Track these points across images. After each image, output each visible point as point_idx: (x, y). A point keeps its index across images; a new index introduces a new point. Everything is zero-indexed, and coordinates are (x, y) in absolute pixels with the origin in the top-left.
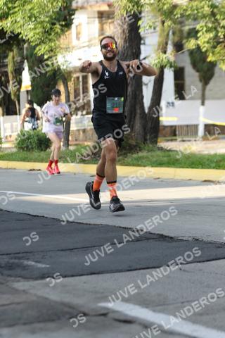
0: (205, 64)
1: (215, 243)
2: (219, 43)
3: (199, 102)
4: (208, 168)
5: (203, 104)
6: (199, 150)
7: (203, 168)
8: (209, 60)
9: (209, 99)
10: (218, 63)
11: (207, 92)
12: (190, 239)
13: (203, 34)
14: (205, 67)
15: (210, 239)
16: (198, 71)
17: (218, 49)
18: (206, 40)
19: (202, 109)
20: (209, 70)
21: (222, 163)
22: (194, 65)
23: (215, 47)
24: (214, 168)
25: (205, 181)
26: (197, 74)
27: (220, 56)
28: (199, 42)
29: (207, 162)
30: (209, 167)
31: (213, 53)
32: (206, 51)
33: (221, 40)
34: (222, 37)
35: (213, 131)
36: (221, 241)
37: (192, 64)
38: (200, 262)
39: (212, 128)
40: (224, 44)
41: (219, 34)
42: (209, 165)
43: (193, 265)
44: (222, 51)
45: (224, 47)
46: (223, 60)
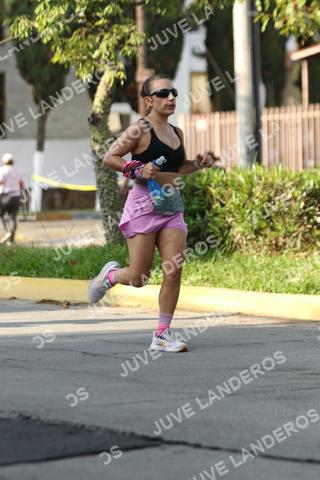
0: (46, 69)
1: (62, 425)
2: (75, 26)
3: (33, 143)
4: (50, 277)
5: (40, 147)
6: (31, 239)
7: (38, 275)
8: (55, 60)
9: (51, 138)
10: (73, 67)
11: (49, 125)
12: (12, 416)
13: (45, 7)
14: (46, 74)
15: (52, 417)
16: (31, 81)
17: (74, 38)
18: (50, 20)
19: (38, 157)
20: (53, 79)
21: (77, 267)
22: (25, 70)
23: (67, 35)
24: (60, 276)
25: (44, 301)
26: (30, 88)
27: (77, 54)
28: (36, 25)
29: (47, 264)
30: (51, 274)
31: (63, 47)
32: (50, 43)
33: (80, 21)
34: (82, 14)
35: (59, 202)
36: (76, 421)
37: (19, 67)
38: (33, 461)
39: (57, 196)
40: (85, 30)
41: (77, 10)
42: (51, 269)
43: (18, 469)
44: (81, 44)
45: (87, 35)
46: (83, 62)
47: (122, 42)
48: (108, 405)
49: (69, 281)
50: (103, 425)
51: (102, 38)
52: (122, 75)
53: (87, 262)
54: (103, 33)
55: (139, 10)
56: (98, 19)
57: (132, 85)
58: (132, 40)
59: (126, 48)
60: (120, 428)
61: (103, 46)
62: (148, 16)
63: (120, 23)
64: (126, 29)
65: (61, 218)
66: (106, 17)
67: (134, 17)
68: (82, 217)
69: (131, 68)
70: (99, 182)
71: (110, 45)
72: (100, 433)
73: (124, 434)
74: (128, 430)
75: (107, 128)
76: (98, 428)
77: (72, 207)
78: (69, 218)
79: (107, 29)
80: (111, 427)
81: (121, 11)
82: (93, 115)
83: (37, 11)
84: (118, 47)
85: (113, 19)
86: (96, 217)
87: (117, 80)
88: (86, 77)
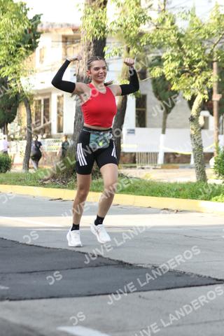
0: (168, 92)
1: (174, 272)
2: (183, 72)
3: (161, 130)
4: (168, 197)
5: (164, 132)
6: (158, 178)
7: (162, 196)
8: (172, 89)
9: (169, 128)
10: (181, 92)
11: (168, 121)
12: (149, 266)
13: (169, 62)
16: (160, 99)
17: (183, 77)
18: (171, 69)
19: (162, 137)
21: (182, 192)
22: (157, 93)
23: (179, 76)
24: (173, 197)
25: (164, 209)
26: (159, 103)
27: (184, 85)
28: (164, 71)
29: (167, 191)
31: (177, 82)
32: (171, 79)
33: (186, 69)
34: (187, 66)
35: (172, 159)
36: (181, 270)
37: (154, 92)
38: (159, 290)
39: (171, 156)
40: (188, 74)
41: (185, 64)
42: (168, 193)
43: (152, 293)
44: (186, 81)
45: (189, 76)
46: (187, 89)
47: (207, 80)
48: (197, 262)
49: (177, 199)
50: (195, 272)
51: (196, 78)
52: (207, 97)
53: (187, 190)
54: (197, 75)
55: (215, 65)
56: (195, 68)
57: (210, 102)
58: (212, 79)
59: (208, 83)
60: (203, 274)
61: (197, 81)
62: (219, 68)
63: (206, 71)
64: (209, 74)
65: (173, 168)
66: (199, 67)
67: (212, 68)
68: (184, 167)
69: (211, 93)
70: (194, 150)
71: (200, 81)
72: (193, 276)
73: (205, 277)
74: (207, 275)
75: (198, 123)
76: (192, 274)
77: (179, 162)
78: (177, 168)
79: (200, 73)
80: (198, 273)
81: (207, 65)
82: (191, 117)
83: (164, 64)
84: (204, 83)
85: (203, 69)
86: (191, 168)
87: (204, 100)
88: (188, 97)
